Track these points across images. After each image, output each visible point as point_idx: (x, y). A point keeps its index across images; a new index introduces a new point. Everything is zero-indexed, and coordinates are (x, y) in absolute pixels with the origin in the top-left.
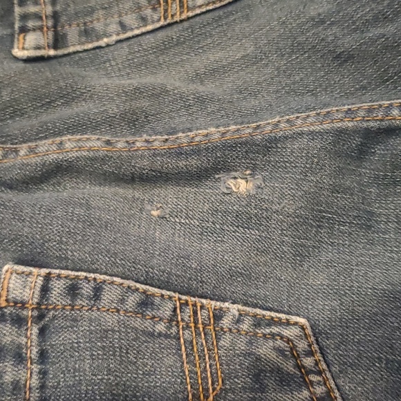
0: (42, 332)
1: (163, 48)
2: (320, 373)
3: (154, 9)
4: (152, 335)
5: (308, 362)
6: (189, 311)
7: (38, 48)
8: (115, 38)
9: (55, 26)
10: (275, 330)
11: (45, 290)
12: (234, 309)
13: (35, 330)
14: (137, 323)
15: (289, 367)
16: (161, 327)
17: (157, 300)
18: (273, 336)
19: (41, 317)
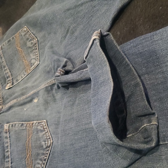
0: (9, 133)
1: (28, 79)
2: (47, 128)
3: (26, 72)
4: (23, 130)
5: (45, 127)
6: (28, 124)
7: (9, 86)
8: (21, 80)
9: (12, 81)
10: (41, 123)
11: (9, 127)
12: (35, 122)
13: (8, 133)
14: (21, 128)
15: (42, 129)
16: (24, 128)
17: (24, 124)
18: (41, 124)
19: (9, 131)
